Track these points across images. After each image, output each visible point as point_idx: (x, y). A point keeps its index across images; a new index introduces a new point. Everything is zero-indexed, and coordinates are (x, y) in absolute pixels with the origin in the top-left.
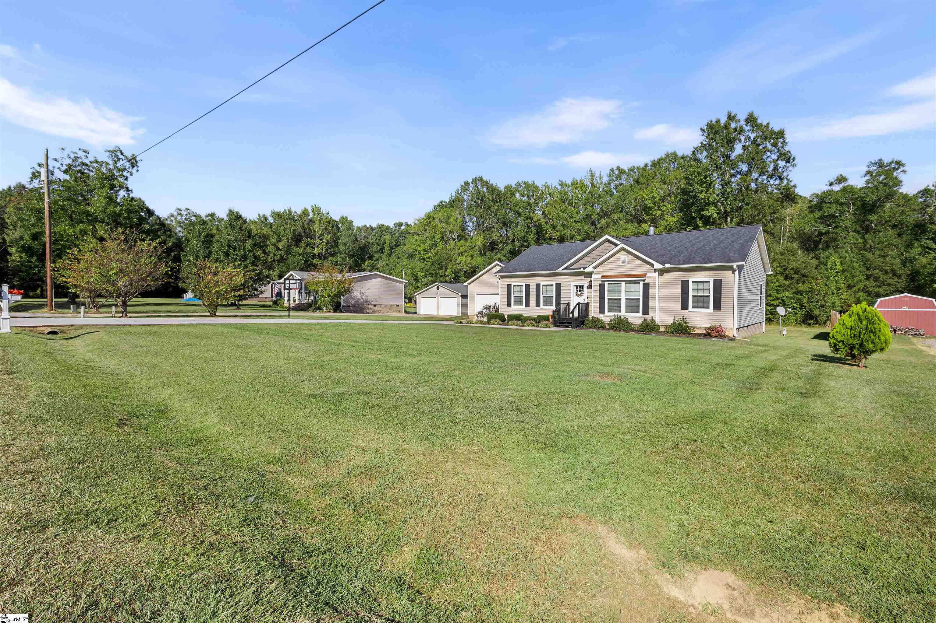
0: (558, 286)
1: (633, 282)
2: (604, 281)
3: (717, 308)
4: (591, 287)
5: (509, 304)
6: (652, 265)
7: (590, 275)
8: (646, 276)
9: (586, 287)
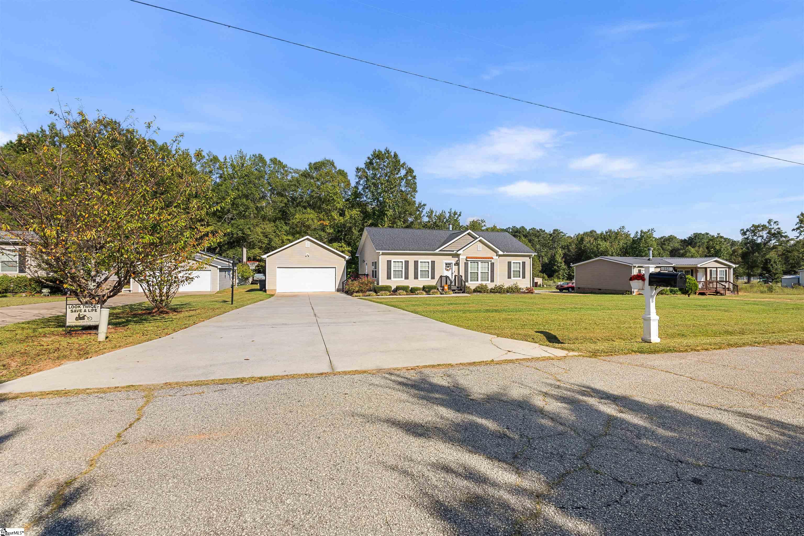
0: (433, 263)
1: (485, 262)
3: (524, 277)
4: (457, 264)
5: (389, 277)
6: (496, 252)
7: (457, 256)
8: (492, 258)
9: (453, 265)
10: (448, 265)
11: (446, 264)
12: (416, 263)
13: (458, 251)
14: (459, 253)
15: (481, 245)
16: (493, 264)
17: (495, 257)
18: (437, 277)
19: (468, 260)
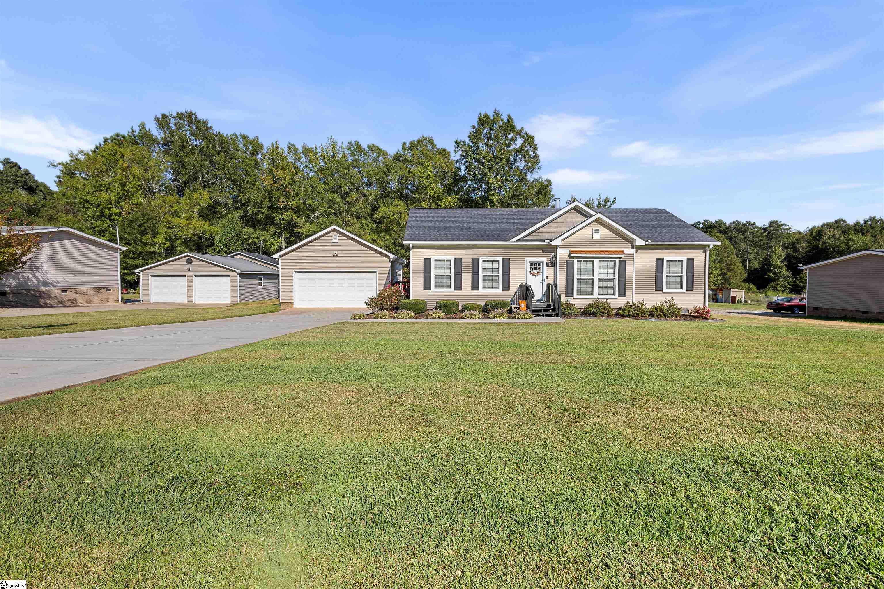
0: (507, 262)
1: (607, 259)
2: (573, 258)
3: (690, 287)
4: (553, 264)
5: (427, 286)
6: (631, 241)
7: (553, 249)
8: (623, 253)
9: (545, 265)
10: (536, 266)
11: (532, 265)
12: (475, 262)
13: (552, 241)
14: (554, 243)
15: (600, 228)
16: (623, 265)
17: (629, 251)
18: (514, 287)
19: (573, 255)
